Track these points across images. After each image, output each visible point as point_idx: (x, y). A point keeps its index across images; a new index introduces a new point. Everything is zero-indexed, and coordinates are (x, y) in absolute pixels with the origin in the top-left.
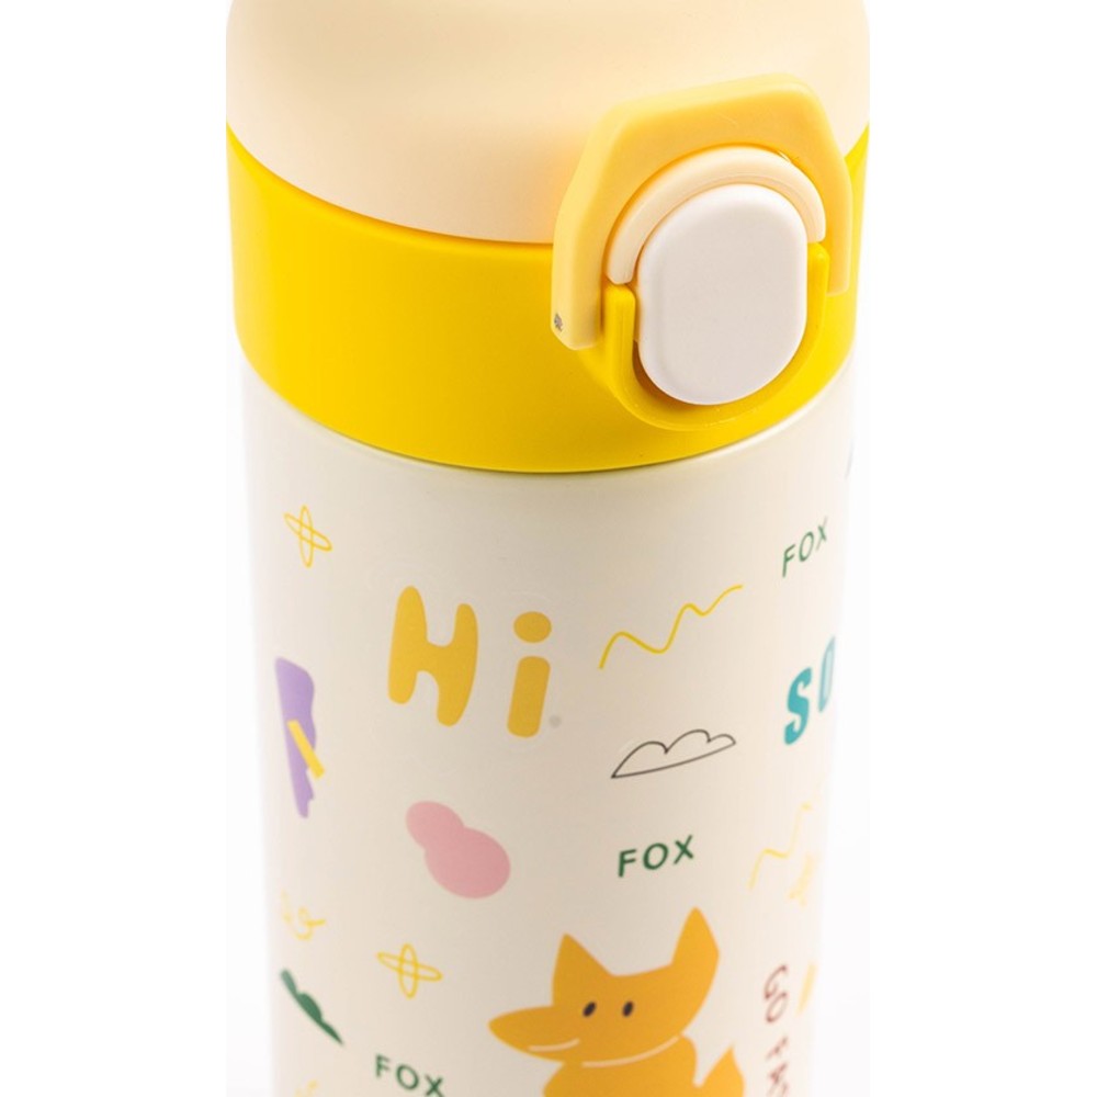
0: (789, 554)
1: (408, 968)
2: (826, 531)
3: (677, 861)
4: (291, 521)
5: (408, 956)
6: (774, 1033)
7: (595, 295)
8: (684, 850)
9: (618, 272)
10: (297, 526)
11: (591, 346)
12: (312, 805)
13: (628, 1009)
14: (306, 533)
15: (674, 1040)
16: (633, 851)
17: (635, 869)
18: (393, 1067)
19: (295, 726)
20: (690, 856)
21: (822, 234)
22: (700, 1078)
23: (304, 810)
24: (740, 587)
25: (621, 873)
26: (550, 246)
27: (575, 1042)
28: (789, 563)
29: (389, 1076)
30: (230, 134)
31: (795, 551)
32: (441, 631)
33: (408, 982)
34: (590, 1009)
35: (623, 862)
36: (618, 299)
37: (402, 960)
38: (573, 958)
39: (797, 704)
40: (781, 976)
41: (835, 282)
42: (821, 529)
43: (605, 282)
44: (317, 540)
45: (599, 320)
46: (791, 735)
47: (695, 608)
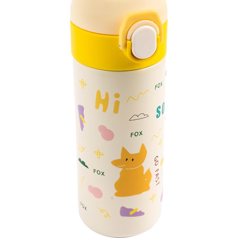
0: (156, 86)
1: (99, 153)
2: (162, 84)
3: (140, 135)
4: (80, 82)
5: (99, 152)
6: (156, 168)
7: (125, 42)
8: (141, 133)
9: (128, 38)
10: (81, 82)
11: (125, 49)
12: (84, 128)
13: (133, 160)
14: (83, 83)
15: (140, 166)
16: (133, 133)
17: (133, 136)
18: (96, 171)
19: (81, 116)
20: (142, 135)
21: (159, 34)
22: (144, 173)
23: (82, 130)
24: (148, 90)
25: (131, 137)
26: (118, 35)
27: (125, 165)
28: (156, 88)
29: (96, 172)
30: (71, 22)
31: (157, 86)
32: (103, 97)
33: (99, 156)
34: (127, 160)
35: (131, 135)
36: (128, 42)
37: (98, 152)
38: (124, 151)
39: (158, 111)
40: (157, 157)
41: (161, 41)
42: (161, 83)
43: (127, 40)
44: (84, 84)
45: (126, 46)
46: (158, 117)
47: (142, 93)
